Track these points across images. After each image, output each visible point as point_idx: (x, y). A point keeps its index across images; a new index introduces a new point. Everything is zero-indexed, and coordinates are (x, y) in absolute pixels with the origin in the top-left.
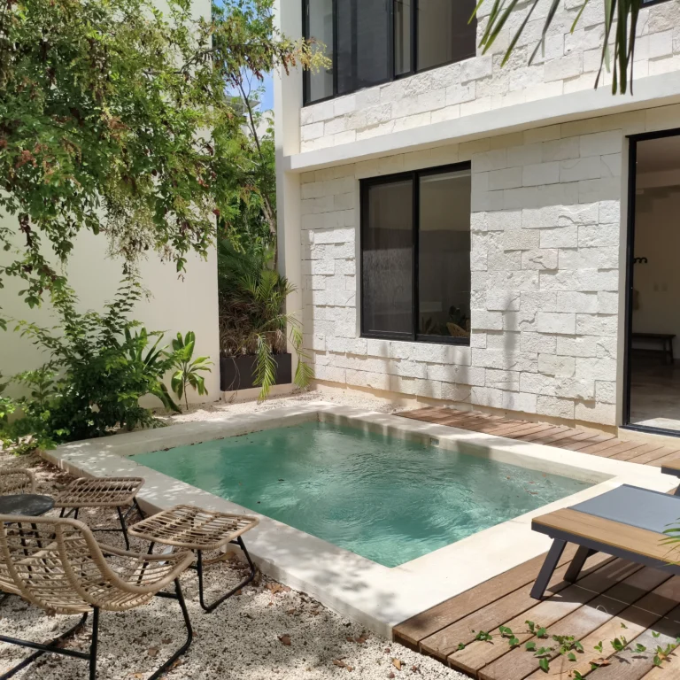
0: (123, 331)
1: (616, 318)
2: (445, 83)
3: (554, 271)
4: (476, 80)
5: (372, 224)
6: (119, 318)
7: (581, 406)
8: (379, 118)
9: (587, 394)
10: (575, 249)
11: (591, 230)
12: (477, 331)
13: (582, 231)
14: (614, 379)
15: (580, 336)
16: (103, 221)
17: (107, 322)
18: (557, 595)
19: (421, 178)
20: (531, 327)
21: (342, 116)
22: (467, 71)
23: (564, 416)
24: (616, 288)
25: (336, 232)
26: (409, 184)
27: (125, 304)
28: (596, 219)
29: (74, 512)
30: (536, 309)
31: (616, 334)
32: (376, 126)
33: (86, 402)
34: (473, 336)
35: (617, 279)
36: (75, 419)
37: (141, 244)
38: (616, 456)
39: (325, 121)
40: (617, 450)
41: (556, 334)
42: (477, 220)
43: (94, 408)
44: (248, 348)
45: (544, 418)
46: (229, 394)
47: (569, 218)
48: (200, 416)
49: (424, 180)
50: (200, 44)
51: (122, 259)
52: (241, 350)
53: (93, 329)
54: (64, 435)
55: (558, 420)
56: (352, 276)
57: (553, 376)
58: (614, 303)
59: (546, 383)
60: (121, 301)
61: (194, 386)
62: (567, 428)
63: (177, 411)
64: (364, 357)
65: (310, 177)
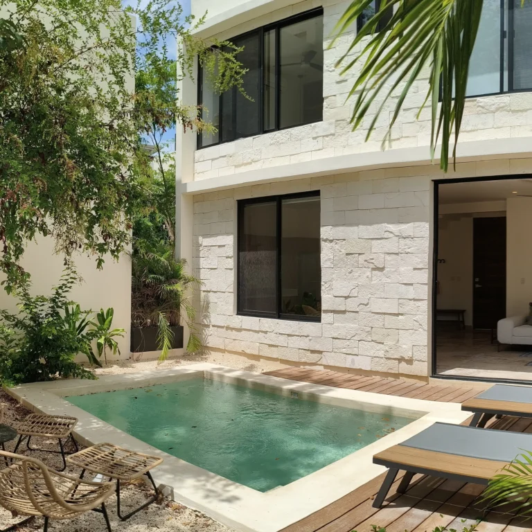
0: (64, 307)
1: (426, 302)
2: (300, 137)
3: (382, 269)
4: (323, 136)
5: (247, 232)
6: (62, 297)
7: (403, 364)
8: (252, 158)
9: (407, 355)
10: (397, 254)
11: (407, 241)
12: (326, 311)
13: (402, 241)
14: (426, 344)
15: (402, 314)
16: (50, 227)
17: (53, 300)
18: (392, 504)
19: (283, 201)
20: (367, 309)
21: (225, 156)
22: (317, 130)
23: (390, 371)
24: (426, 282)
25: (220, 237)
26: (275, 204)
27: (66, 287)
28: (412, 234)
29: (28, 438)
30: (370, 296)
31: (427, 313)
32: (250, 163)
33: (37, 356)
34: (323, 315)
35: (427, 275)
36: (28, 367)
37: (76, 244)
38: (428, 398)
39: (213, 160)
40: (428, 393)
41: (385, 314)
42: (325, 232)
43: (42, 361)
44: (152, 321)
45: (377, 373)
46: (136, 354)
47: (391, 232)
48: (116, 370)
49: (285, 203)
50: (123, 107)
51: (63, 255)
52: (147, 323)
53: (43, 305)
54: (20, 377)
55: (386, 374)
56: (231, 269)
57: (383, 343)
58: (425, 292)
59: (378, 348)
60: (63, 285)
61: (111, 348)
62: (393, 379)
63: (99, 365)
64: (239, 330)
65: (200, 198)
